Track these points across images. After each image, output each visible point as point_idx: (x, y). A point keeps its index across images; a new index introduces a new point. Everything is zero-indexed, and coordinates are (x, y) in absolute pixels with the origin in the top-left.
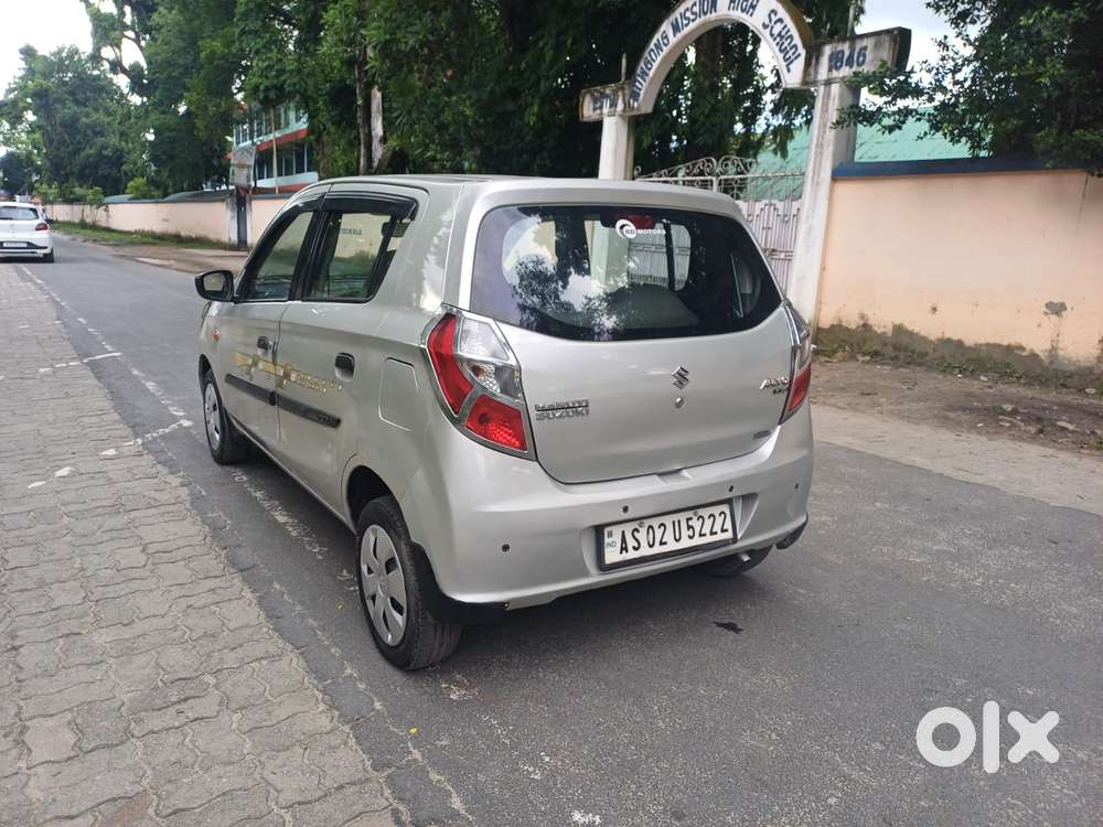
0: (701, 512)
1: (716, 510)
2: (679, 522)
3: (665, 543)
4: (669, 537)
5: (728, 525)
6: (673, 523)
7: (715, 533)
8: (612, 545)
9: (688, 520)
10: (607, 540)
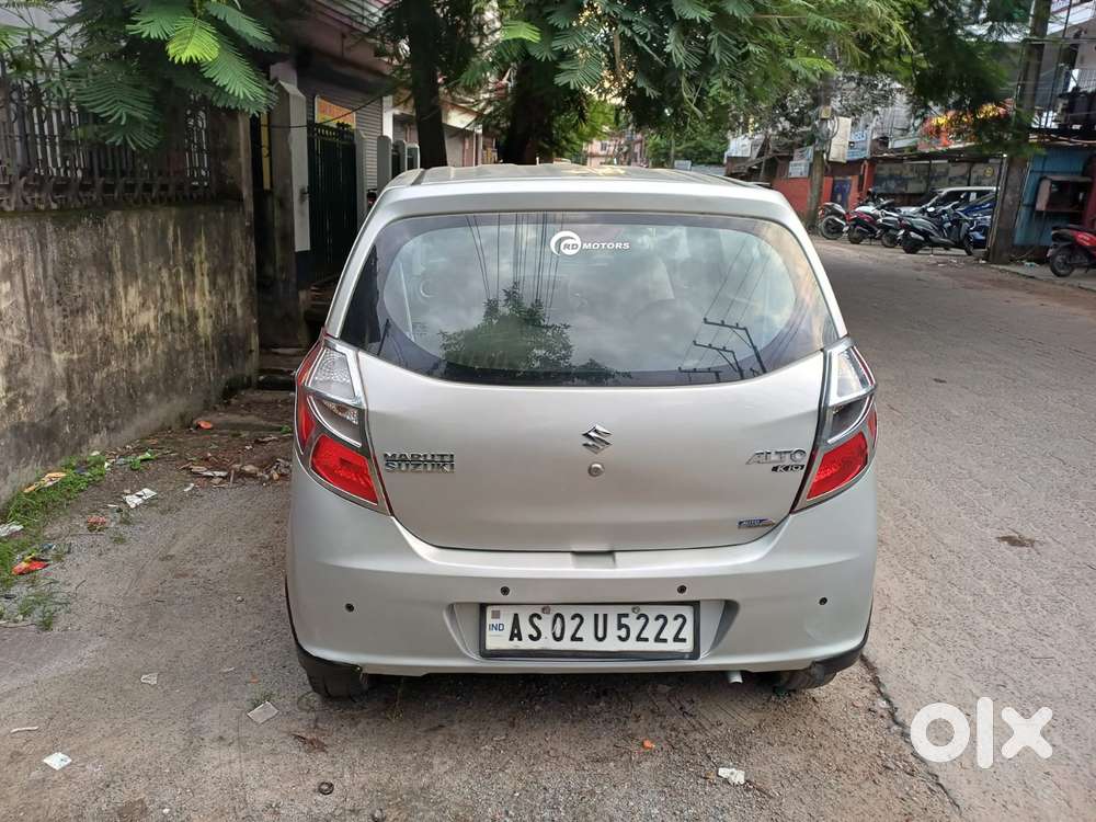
0: (644, 610)
1: (670, 612)
2: (605, 616)
3: (581, 639)
4: (587, 631)
5: (688, 633)
6: (596, 616)
7: (665, 641)
8: (498, 628)
9: (620, 616)
10: (490, 621)
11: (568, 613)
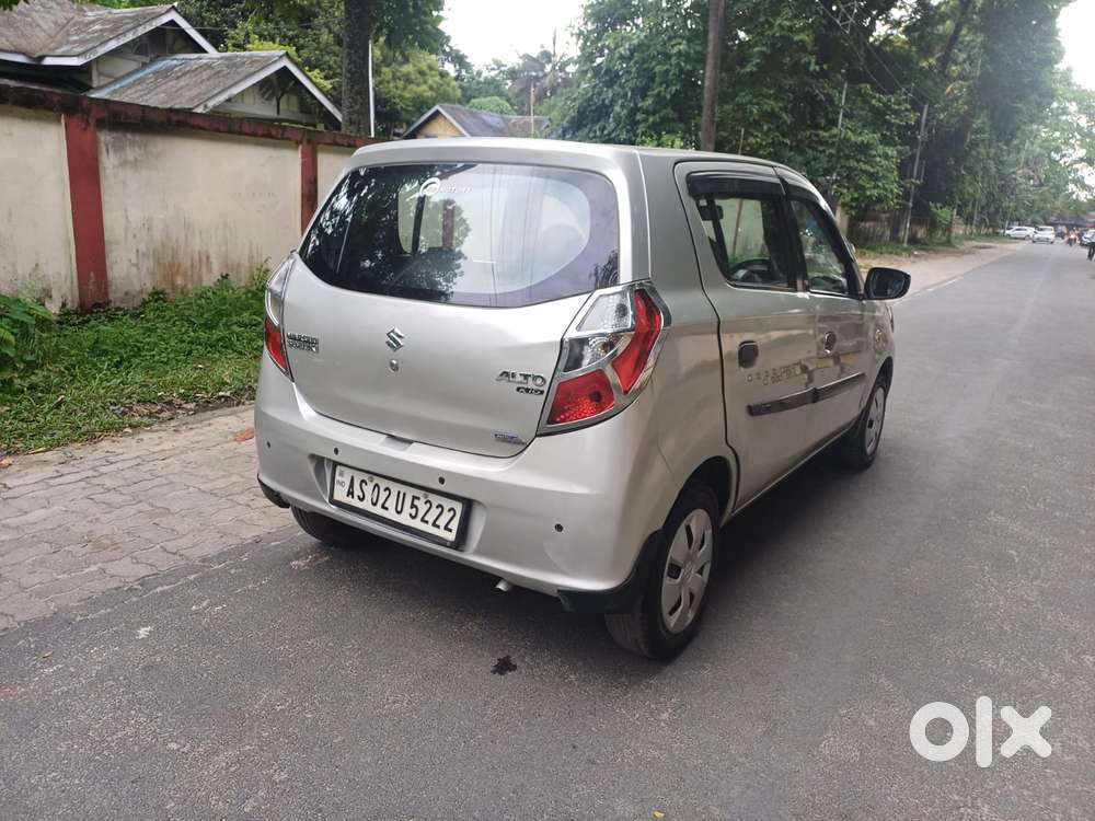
0: (432, 497)
1: (448, 504)
2: (404, 494)
5: (454, 525)
6: (399, 493)
7: (438, 527)
8: (341, 484)
9: (414, 498)
10: (338, 478)
11: (383, 484)
